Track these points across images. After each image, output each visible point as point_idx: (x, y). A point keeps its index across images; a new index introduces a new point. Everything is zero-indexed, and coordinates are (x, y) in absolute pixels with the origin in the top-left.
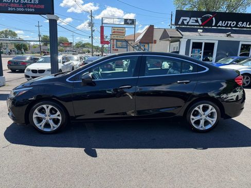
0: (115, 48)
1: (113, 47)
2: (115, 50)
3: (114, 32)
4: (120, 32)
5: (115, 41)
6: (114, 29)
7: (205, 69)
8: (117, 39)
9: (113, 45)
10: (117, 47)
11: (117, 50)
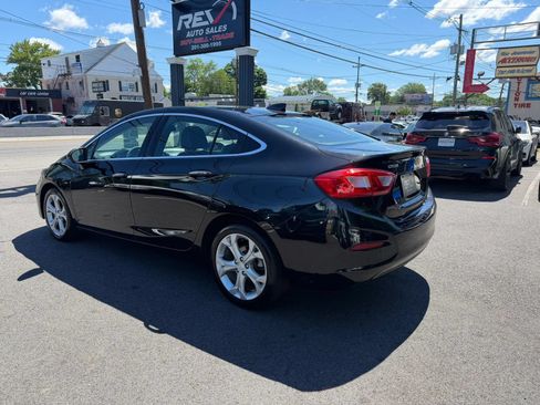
0: (522, 100)
1: (517, 99)
2: (523, 105)
3: (504, 61)
4: (522, 59)
5: (525, 81)
6: (503, 54)
7: (259, 146)
8: (529, 78)
9: (518, 93)
10: (527, 98)
11: (528, 105)
